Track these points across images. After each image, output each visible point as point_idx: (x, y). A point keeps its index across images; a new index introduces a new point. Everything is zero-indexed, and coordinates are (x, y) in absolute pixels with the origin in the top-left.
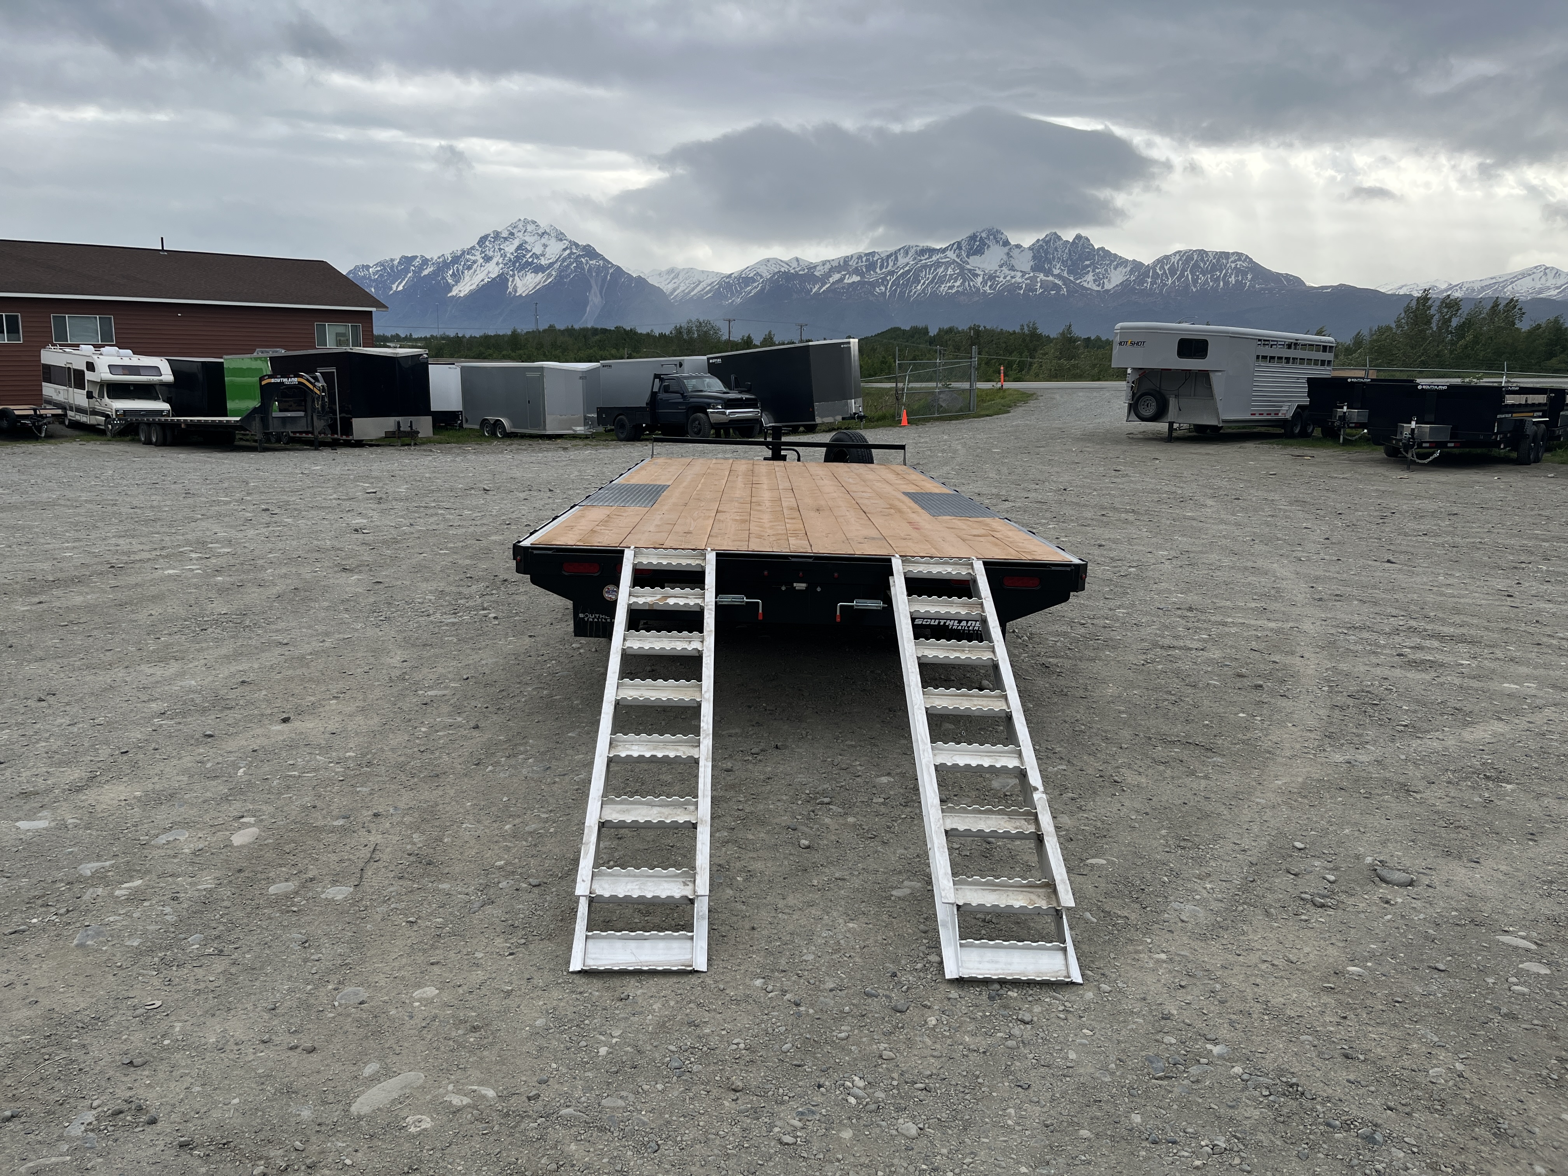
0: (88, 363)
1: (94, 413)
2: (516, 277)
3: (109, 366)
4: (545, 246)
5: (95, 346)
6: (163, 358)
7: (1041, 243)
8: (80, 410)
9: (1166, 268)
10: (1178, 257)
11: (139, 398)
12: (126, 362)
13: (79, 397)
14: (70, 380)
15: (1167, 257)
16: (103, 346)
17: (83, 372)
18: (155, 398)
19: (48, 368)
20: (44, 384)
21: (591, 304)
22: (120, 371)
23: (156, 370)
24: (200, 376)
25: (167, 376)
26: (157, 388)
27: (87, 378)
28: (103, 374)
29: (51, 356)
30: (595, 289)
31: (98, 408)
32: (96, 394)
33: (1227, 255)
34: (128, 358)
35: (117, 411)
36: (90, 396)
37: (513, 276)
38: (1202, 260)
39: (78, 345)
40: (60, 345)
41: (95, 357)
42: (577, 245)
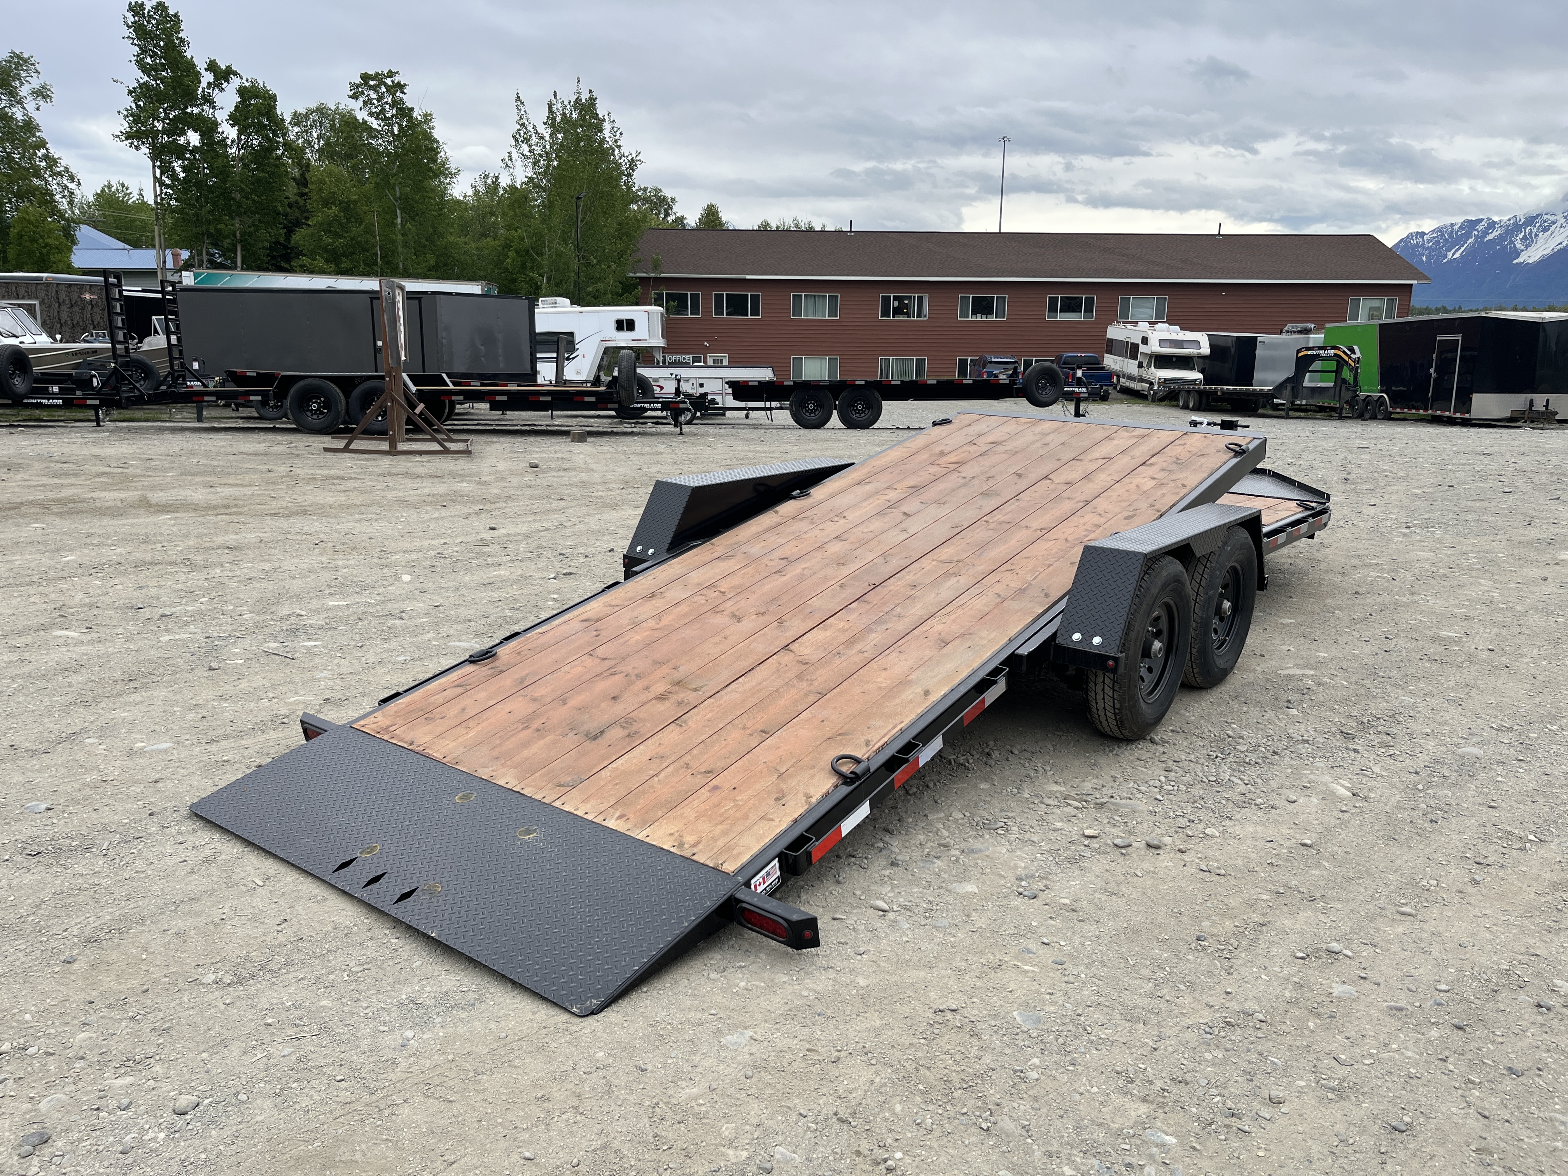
0: (1143, 338)
1: (1142, 380)
3: (1160, 340)
5: (1150, 323)
6: (1204, 333)
8: (1130, 378)
11: (1179, 368)
12: (1174, 337)
13: (1131, 367)
14: (1126, 352)
16: (1157, 323)
17: (1138, 345)
18: (1192, 369)
19: (1111, 341)
20: (1106, 355)
22: (1168, 345)
23: (1197, 344)
24: (1233, 350)
25: (1205, 350)
26: (1195, 359)
27: (1141, 350)
28: (1154, 347)
29: (1115, 332)
31: (1145, 376)
32: (1145, 365)
34: (1175, 333)
35: (1159, 379)
36: (1140, 365)
39: (1137, 323)
40: (1124, 322)
41: (1150, 332)
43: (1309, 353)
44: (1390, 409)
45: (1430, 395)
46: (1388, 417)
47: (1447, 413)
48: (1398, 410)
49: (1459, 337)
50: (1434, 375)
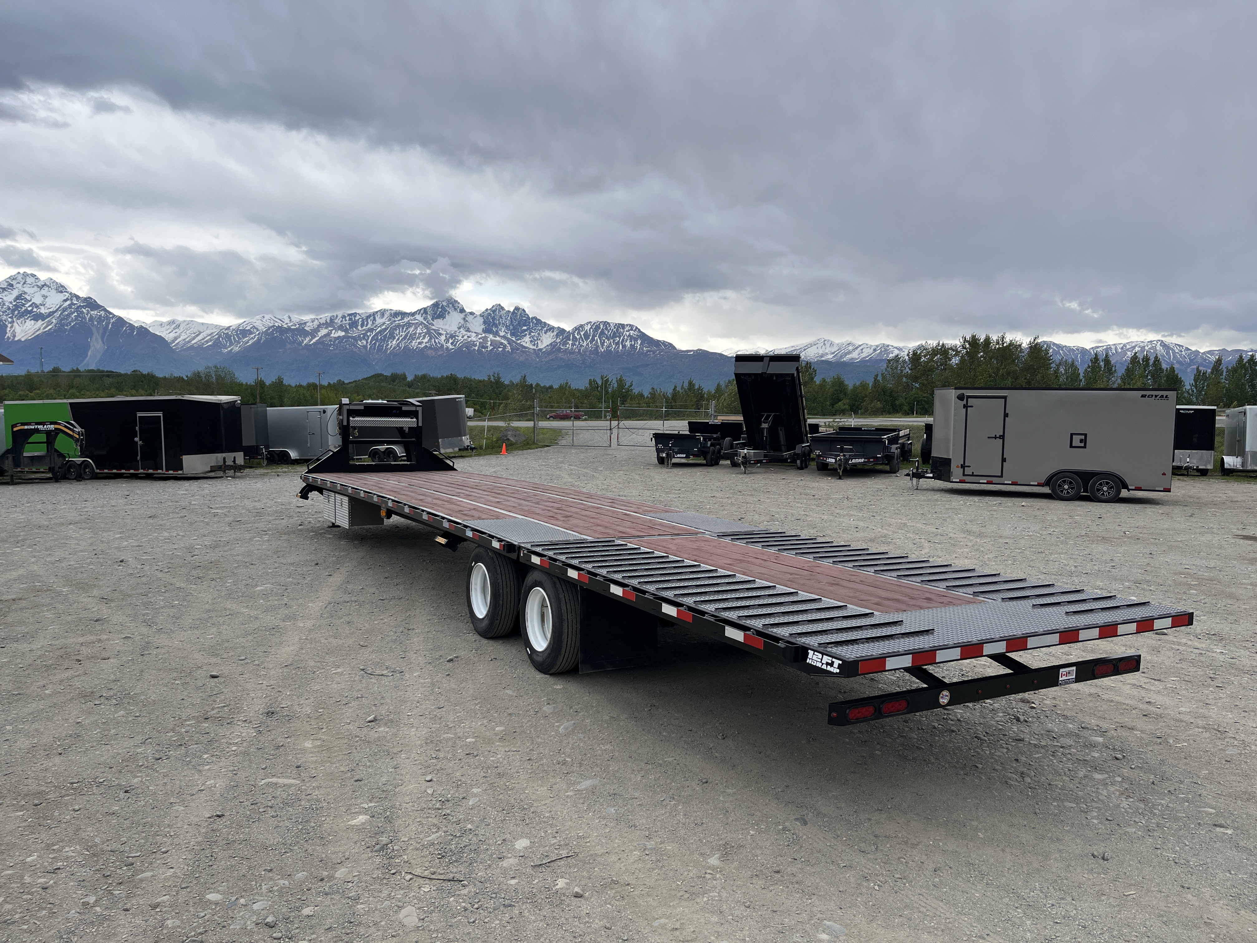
2: (15, 324)
4: (45, 297)
7: (489, 311)
9: (582, 333)
10: (589, 326)
15: (582, 326)
21: (92, 349)
30: (96, 335)
33: (623, 326)
37: (12, 322)
38: (606, 329)
42: (77, 297)
43: (26, 427)
44: (98, 471)
45: (139, 458)
46: (96, 477)
47: (160, 471)
48: (106, 471)
49: (160, 414)
50: (140, 443)
